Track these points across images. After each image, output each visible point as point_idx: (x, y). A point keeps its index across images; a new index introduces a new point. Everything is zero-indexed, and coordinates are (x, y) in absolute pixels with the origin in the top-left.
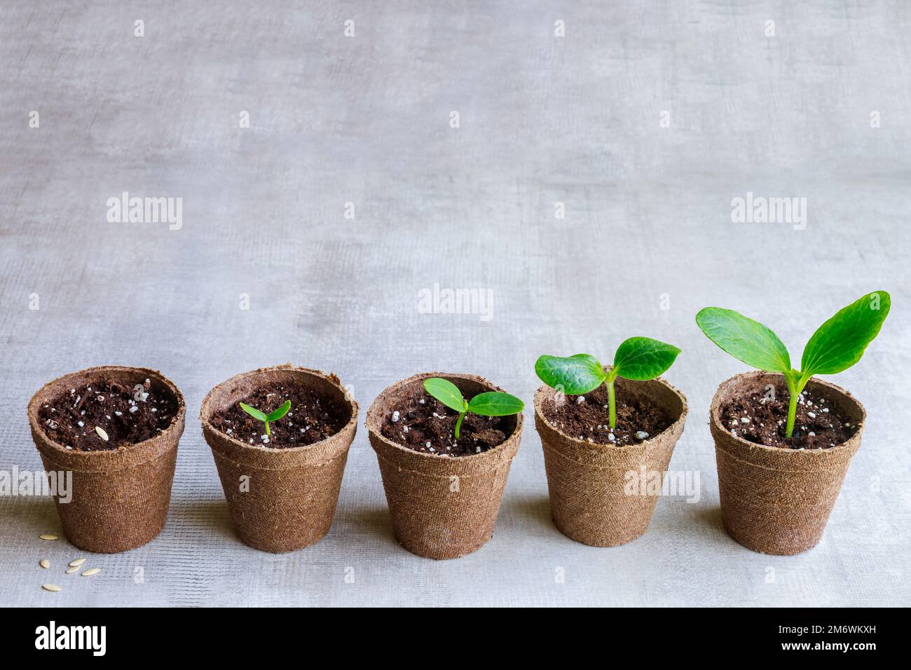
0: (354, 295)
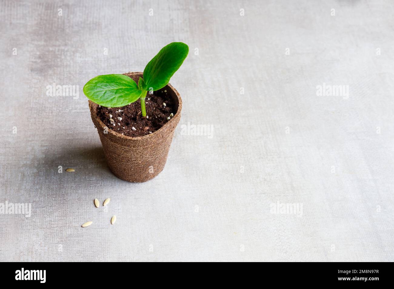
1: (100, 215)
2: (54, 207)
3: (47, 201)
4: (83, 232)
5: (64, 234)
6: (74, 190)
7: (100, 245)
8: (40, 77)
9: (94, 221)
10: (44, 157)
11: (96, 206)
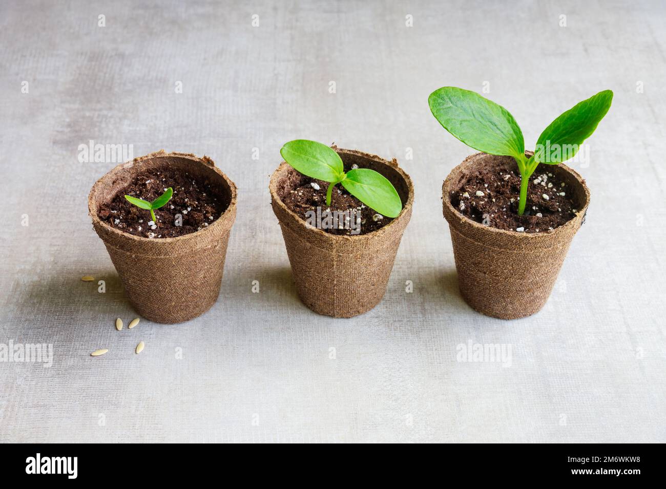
0: (111, 109)
1: (121, 341)
2: (55, 328)
3: (46, 320)
4: (92, 363)
5: (62, 365)
6: (89, 305)
7: (115, 382)
8: (64, 153)
9: (110, 349)
10: (52, 260)
11: (117, 329)
